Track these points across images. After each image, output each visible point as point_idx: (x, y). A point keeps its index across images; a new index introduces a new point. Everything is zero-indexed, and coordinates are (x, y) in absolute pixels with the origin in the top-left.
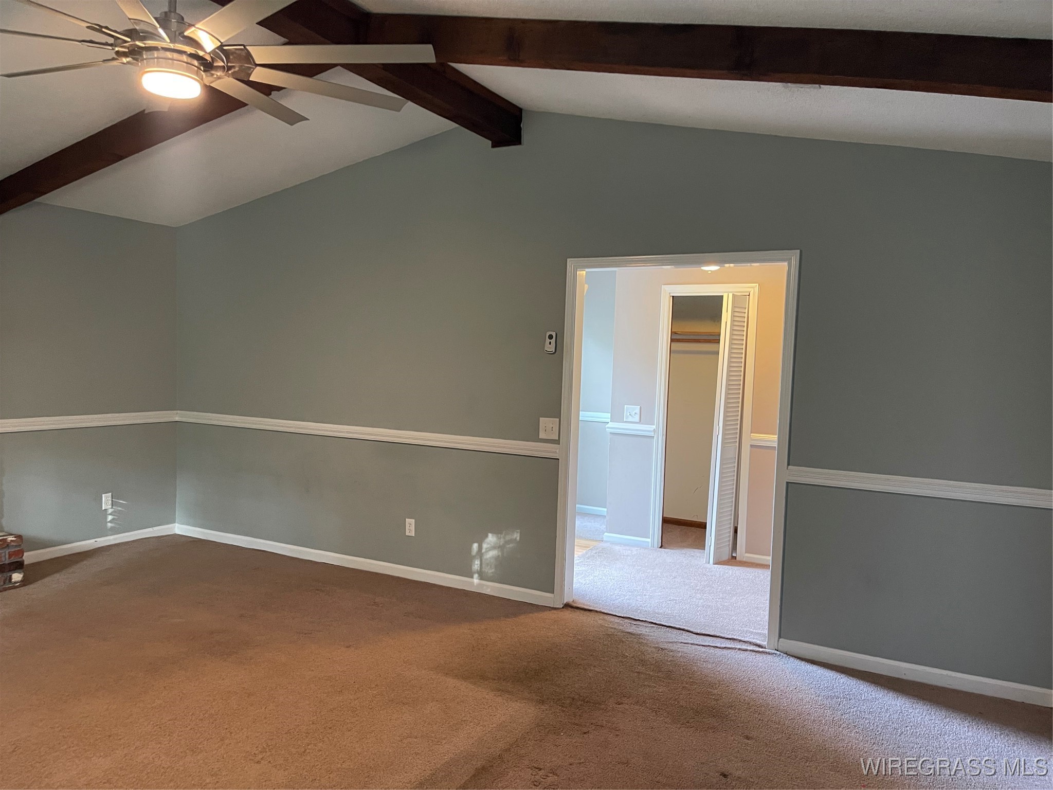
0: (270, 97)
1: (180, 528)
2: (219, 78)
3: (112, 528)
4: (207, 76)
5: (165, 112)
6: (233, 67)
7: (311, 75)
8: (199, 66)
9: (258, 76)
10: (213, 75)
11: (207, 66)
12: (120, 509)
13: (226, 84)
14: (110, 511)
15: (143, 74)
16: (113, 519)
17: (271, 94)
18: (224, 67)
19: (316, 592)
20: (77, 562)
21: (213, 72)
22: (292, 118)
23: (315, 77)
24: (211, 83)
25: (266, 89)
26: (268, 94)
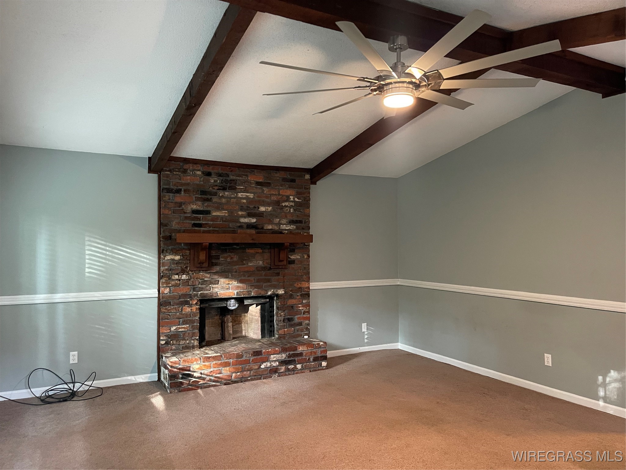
0: (451, 96)
1: (401, 346)
2: (423, 92)
3: (367, 342)
4: (416, 92)
5: (394, 116)
6: (431, 84)
7: (475, 78)
8: (413, 88)
9: (445, 85)
10: (420, 90)
11: (417, 86)
12: (371, 332)
13: (427, 94)
14: (366, 333)
15: (384, 98)
16: (368, 337)
17: (451, 95)
18: (426, 85)
19: (484, 395)
20: (350, 359)
21: (420, 89)
22: (463, 105)
23: (478, 78)
24: (419, 95)
25: (448, 92)
26: (450, 95)
